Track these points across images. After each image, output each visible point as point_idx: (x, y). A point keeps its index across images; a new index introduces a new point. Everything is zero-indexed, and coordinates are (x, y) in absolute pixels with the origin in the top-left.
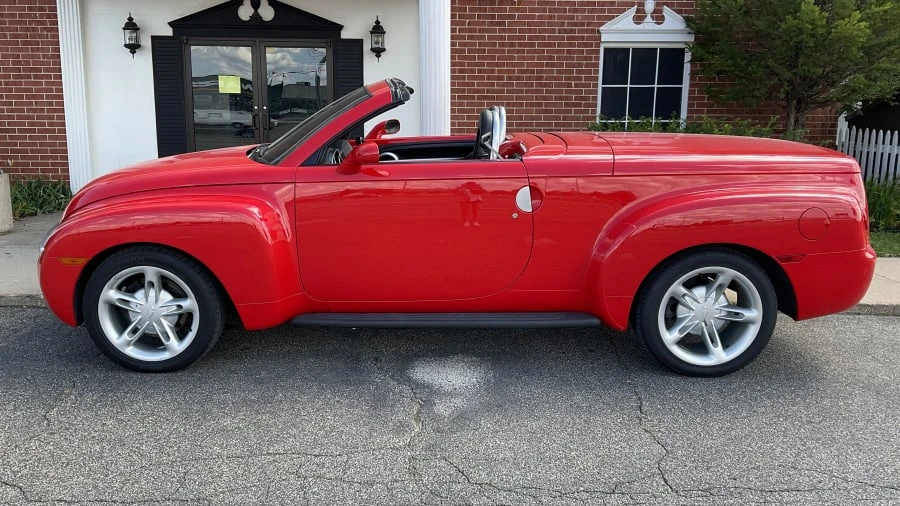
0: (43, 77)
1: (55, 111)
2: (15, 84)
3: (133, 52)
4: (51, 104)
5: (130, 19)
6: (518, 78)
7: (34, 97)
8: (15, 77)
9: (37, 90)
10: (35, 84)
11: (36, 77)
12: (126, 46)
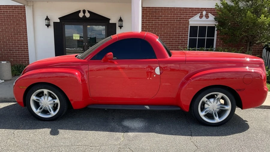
0: (22, 34)
1: (25, 44)
2: (14, 36)
3: (48, 27)
4: (24, 42)
5: (47, 17)
6: (163, 35)
7: (19, 40)
8: (14, 34)
9: (20, 38)
10: (19, 36)
11: (20, 34)
12: (46, 25)
